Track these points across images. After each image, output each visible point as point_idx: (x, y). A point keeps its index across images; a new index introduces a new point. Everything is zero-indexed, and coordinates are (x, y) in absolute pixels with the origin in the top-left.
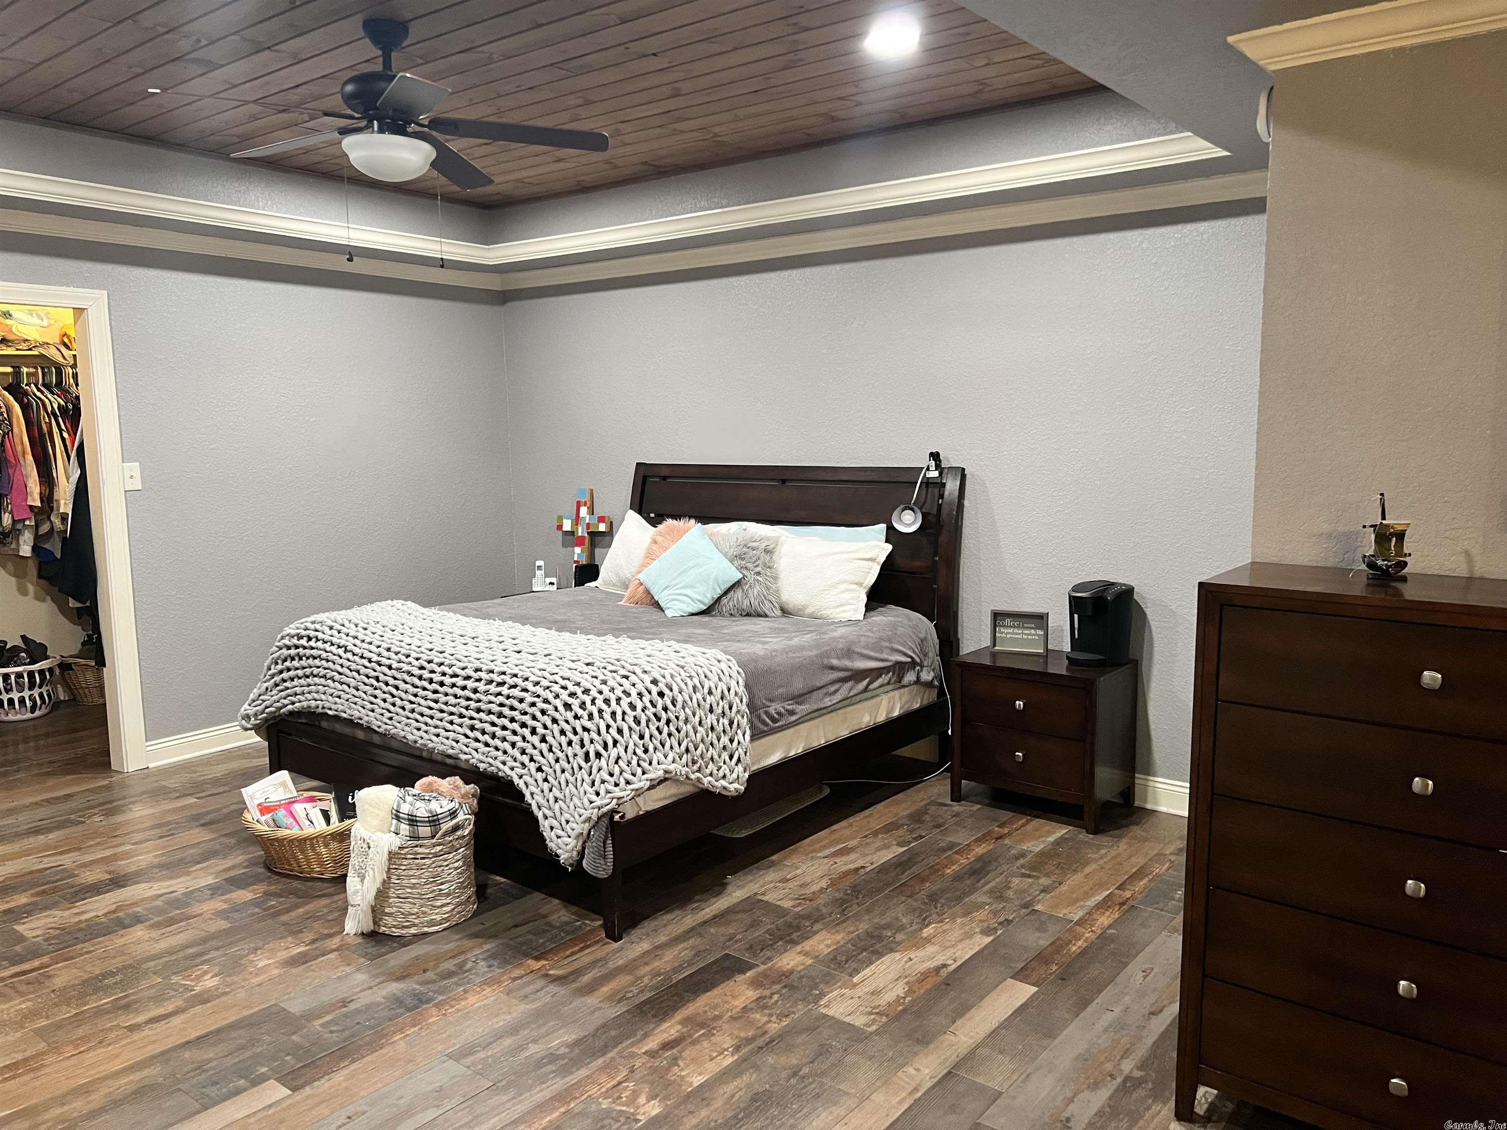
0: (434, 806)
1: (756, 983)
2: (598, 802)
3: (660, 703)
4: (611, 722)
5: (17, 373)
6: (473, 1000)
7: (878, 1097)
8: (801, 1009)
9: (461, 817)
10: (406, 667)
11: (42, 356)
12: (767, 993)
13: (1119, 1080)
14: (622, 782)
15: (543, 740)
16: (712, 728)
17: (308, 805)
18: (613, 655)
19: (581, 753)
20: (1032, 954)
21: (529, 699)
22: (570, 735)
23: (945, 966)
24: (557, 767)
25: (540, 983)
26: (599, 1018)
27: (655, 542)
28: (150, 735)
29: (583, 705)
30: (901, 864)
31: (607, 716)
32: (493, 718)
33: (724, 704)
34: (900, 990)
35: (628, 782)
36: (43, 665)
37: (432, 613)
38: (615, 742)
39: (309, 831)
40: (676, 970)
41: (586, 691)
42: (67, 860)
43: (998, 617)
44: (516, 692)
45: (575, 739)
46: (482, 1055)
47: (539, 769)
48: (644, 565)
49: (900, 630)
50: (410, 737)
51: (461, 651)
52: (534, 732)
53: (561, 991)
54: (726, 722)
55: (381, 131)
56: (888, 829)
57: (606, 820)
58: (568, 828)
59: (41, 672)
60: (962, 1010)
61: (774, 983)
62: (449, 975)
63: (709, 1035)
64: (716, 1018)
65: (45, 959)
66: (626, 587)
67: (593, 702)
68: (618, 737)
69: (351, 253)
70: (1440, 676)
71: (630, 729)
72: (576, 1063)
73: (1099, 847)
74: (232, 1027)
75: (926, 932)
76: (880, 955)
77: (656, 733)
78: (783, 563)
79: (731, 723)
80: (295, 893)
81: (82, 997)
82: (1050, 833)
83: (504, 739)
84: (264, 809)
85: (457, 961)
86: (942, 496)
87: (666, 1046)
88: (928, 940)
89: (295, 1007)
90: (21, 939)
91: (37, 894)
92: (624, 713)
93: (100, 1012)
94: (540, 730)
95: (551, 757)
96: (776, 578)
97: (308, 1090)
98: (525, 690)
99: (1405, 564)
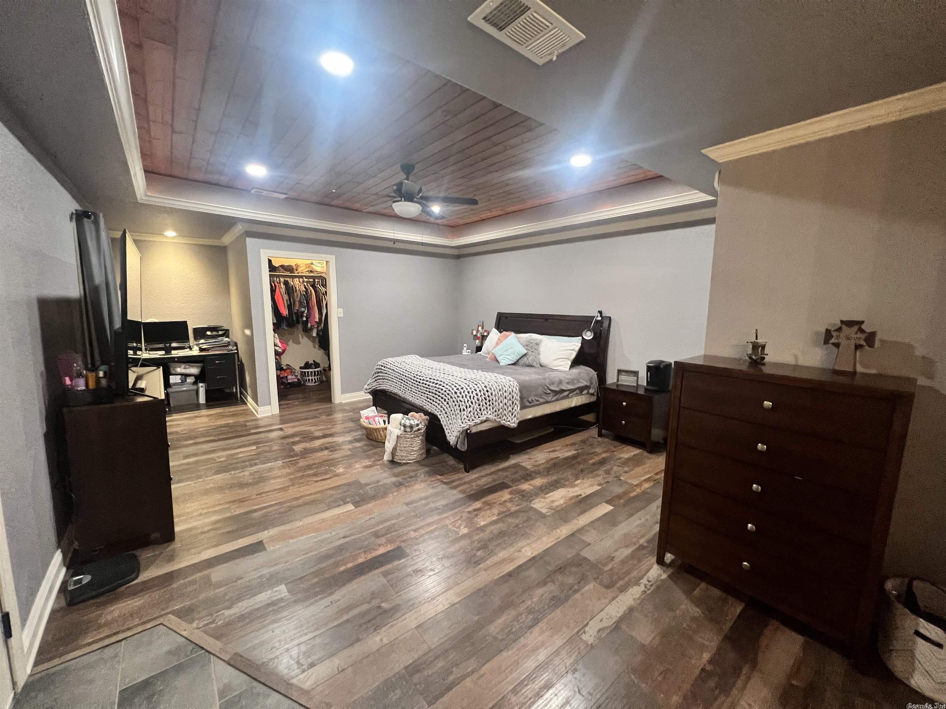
0: (412, 422)
1: (511, 493)
2: (463, 425)
3: (487, 394)
4: (469, 399)
5: (314, 281)
6: (417, 486)
7: (544, 539)
8: (525, 504)
9: (420, 426)
10: (410, 376)
11: (321, 276)
12: (514, 497)
13: (638, 545)
14: (471, 420)
15: (448, 403)
16: (506, 404)
17: (380, 418)
18: (473, 376)
19: (459, 409)
20: (614, 495)
21: (444, 389)
22: (456, 403)
23: (580, 495)
24: (451, 413)
25: (439, 484)
26: (455, 498)
27: (499, 339)
28: (343, 393)
29: (460, 393)
30: (574, 457)
31: (468, 397)
32: (434, 395)
33: (510, 396)
34: (561, 502)
35: (473, 420)
36: (318, 369)
37: (423, 359)
38: (470, 406)
39: (379, 426)
40: (484, 485)
41: (462, 388)
42: (312, 428)
43: (620, 372)
44: (441, 387)
45: (457, 404)
46: (415, 505)
47: (446, 413)
48: (495, 347)
49: (582, 375)
50: (410, 399)
51: (427, 372)
52: (445, 400)
53: (445, 486)
54: (511, 402)
55: (405, 201)
56: (572, 444)
57: (465, 432)
58: (453, 433)
59: (318, 371)
60: (583, 512)
61: (517, 493)
62: (412, 477)
63: (491, 508)
64: (494, 503)
65: (299, 457)
66: (489, 354)
67: (464, 392)
68: (471, 404)
69: (395, 241)
70: (771, 404)
71: (476, 402)
72: (444, 512)
73: (651, 459)
74: (344, 485)
75: (577, 482)
76: (558, 488)
77: (484, 404)
78: (542, 349)
79: (513, 403)
80: (373, 446)
81: (305, 470)
82: (633, 452)
83: (436, 402)
84: (367, 418)
85: (415, 473)
86: (602, 326)
87: (475, 510)
88: (576, 486)
89: (363, 481)
90: (294, 450)
91: (302, 438)
92: (474, 397)
93: (308, 476)
94: (447, 400)
95: (449, 409)
96: (539, 354)
97: (360, 508)
98: (443, 386)
99: (764, 358)
